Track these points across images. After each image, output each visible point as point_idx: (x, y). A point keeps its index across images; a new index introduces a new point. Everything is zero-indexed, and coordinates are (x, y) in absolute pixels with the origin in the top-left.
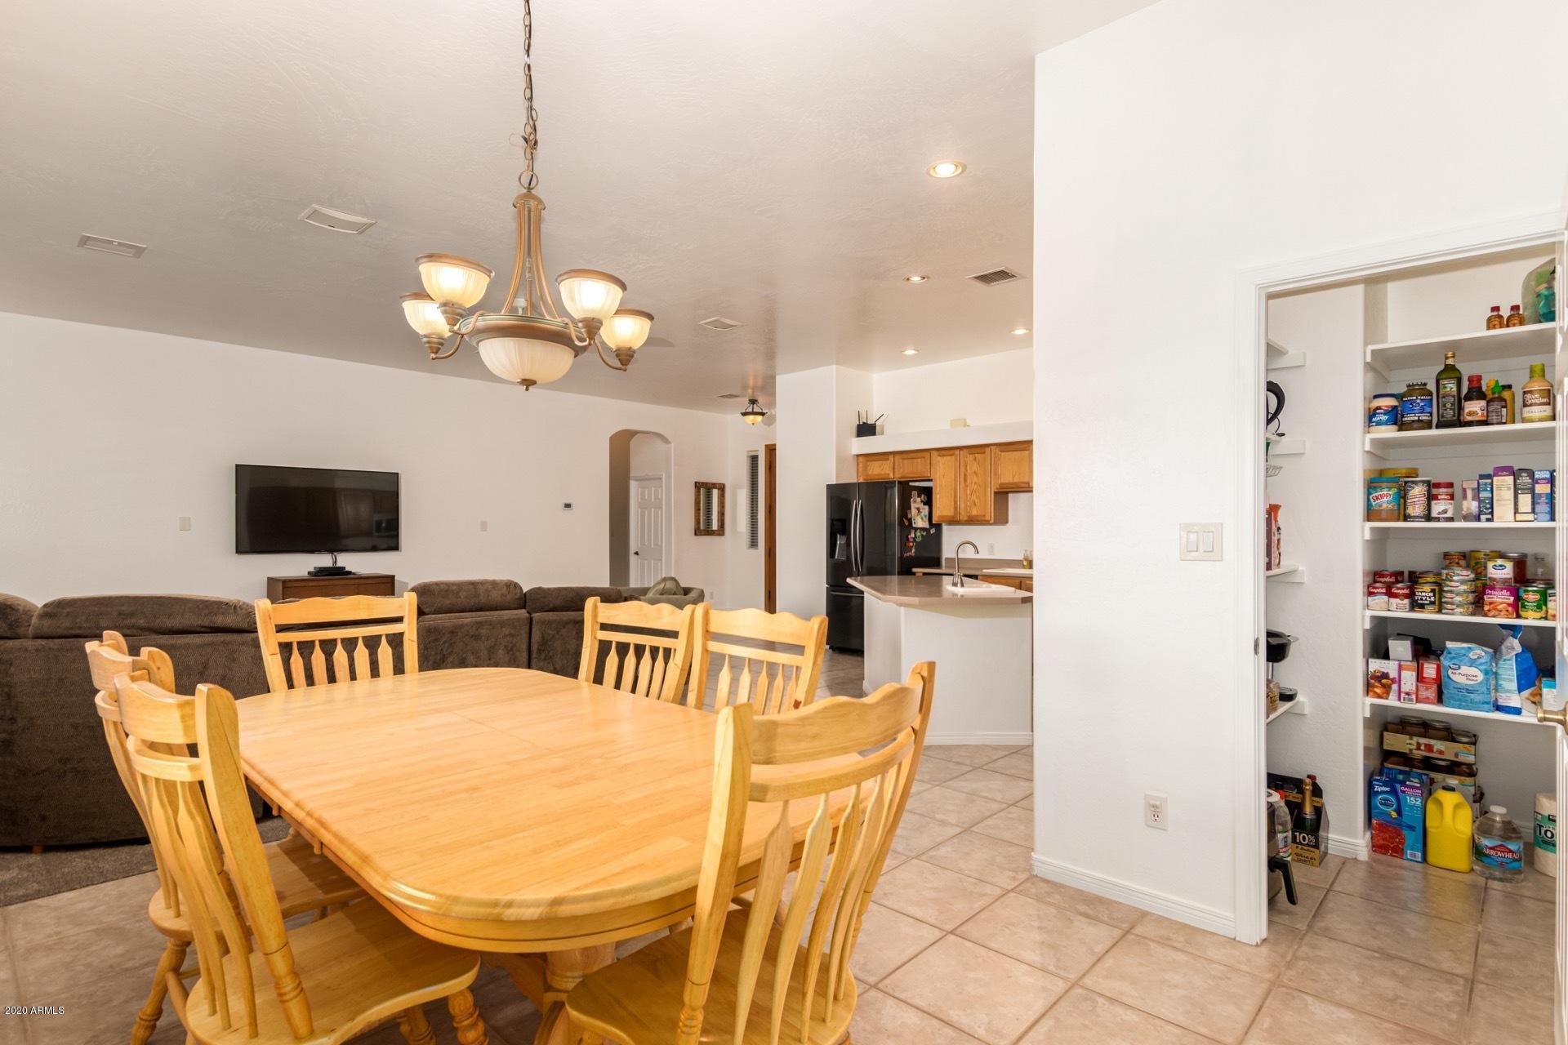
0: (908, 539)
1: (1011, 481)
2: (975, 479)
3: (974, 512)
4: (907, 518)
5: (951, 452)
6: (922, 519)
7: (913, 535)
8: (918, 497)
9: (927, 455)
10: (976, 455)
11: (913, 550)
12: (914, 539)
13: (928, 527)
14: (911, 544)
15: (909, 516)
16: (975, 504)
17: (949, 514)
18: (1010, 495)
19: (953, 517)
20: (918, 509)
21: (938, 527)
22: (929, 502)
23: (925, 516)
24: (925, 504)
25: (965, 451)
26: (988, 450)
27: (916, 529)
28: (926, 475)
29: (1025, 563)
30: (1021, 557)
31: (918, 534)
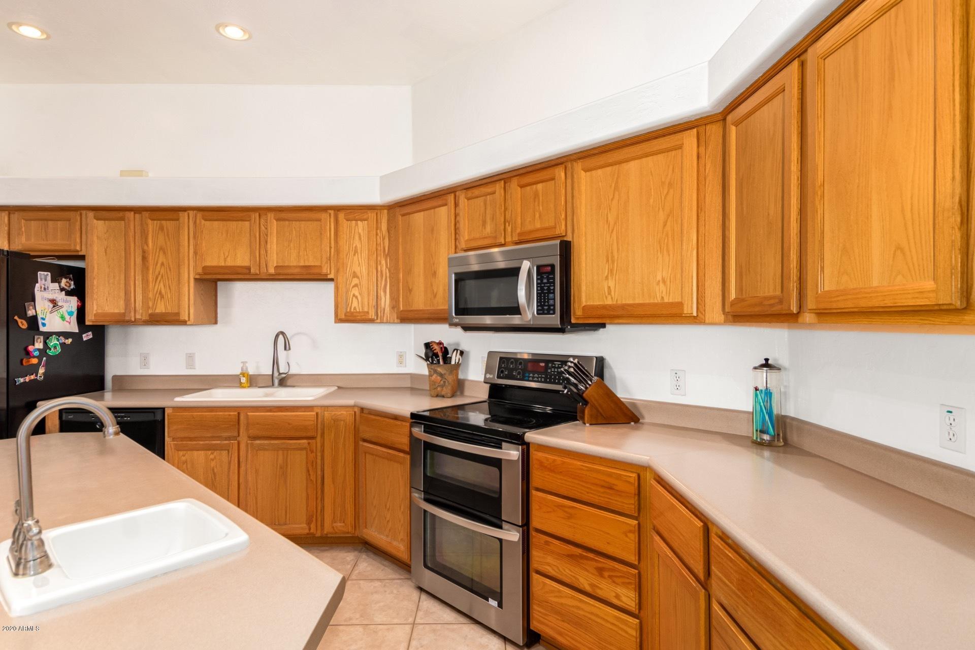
0: (28, 353)
1: (223, 264)
2: (162, 259)
3: (161, 308)
4: (23, 316)
5: (121, 214)
6: (63, 318)
7: (39, 345)
8: (53, 281)
9: (75, 216)
10: (164, 222)
11: (42, 371)
12: (43, 352)
13: (76, 330)
14: (35, 361)
15: (31, 313)
16: (162, 297)
17: (116, 311)
18: (219, 283)
19: (124, 314)
20: (54, 302)
21: (100, 331)
22: (79, 292)
23: (71, 314)
24: (69, 293)
25: (146, 214)
26: (183, 216)
27: (47, 336)
28: (72, 248)
29: (243, 380)
30: (237, 371)
31: (53, 342)
